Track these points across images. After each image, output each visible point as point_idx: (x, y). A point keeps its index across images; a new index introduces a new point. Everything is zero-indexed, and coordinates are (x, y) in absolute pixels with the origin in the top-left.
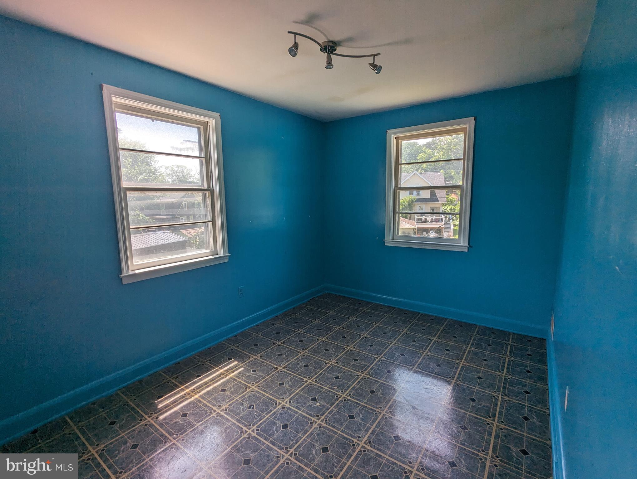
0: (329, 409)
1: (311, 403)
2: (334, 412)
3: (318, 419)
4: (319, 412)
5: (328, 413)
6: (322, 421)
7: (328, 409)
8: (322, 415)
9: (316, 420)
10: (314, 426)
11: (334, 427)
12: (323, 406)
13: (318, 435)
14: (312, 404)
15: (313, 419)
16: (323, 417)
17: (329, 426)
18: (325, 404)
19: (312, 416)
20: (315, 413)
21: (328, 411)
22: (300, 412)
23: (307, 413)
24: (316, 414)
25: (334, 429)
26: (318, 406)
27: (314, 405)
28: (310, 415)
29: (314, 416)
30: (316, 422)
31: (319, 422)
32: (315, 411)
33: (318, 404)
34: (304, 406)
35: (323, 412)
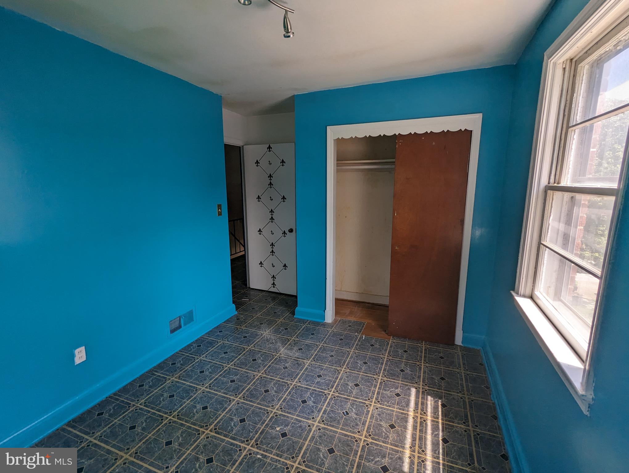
0: (265, 426)
1: (287, 429)
2: (260, 423)
3: (275, 413)
4: (276, 420)
5: (266, 421)
6: (272, 412)
7: (267, 425)
8: (272, 417)
9: (277, 411)
10: (278, 406)
11: (260, 408)
12: (272, 428)
13: (273, 400)
14: (285, 429)
15: (281, 413)
16: (271, 416)
17: (264, 409)
18: (270, 431)
19: (282, 414)
20: (279, 419)
21: (266, 422)
22: (295, 417)
23: (288, 417)
24: (279, 417)
25: (260, 406)
26: (278, 427)
27: (281, 427)
28: (284, 416)
29: (280, 415)
30: (277, 410)
31: (274, 411)
32: (280, 420)
33: (278, 429)
34: (293, 425)
35: (271, 421)
